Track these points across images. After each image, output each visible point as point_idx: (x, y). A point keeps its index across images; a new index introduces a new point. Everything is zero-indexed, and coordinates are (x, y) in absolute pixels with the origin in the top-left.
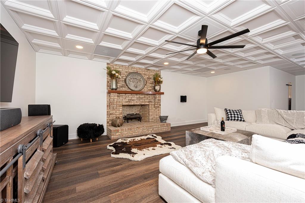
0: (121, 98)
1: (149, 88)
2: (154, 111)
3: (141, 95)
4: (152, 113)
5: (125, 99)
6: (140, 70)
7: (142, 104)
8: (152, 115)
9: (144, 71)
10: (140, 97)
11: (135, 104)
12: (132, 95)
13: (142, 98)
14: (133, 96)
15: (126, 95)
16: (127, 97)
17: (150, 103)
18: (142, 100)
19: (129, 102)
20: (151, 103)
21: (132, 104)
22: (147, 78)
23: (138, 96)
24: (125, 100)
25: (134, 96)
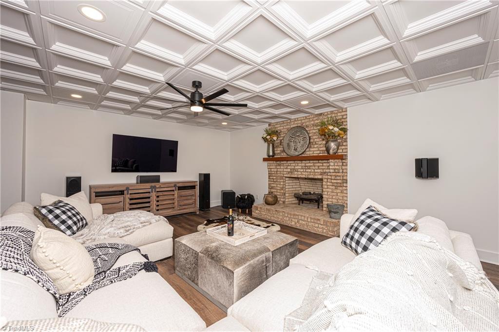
0: (282, 167)
1: (321, 149)
2: (332, 192)
3: (309, 162)
4: (327, 195)
5: (286, 168)
6: (306, 120)
7: (310, 177)
8: (329, 200)
9: (313, 120)
10: (307, 165)
11: (299, 176)
12: (296, 162)
13: (310, 166)
14: (297, 165)
15: (288, 162)
16: (289, 166)
17: (324, 177)
18: (310, 171)
19: (291, 172)
20: (326, 177)
21: (296, 176)
22: (317, 131)
23: (303, 164)
24: (287, 170)
25: (298, 163)
